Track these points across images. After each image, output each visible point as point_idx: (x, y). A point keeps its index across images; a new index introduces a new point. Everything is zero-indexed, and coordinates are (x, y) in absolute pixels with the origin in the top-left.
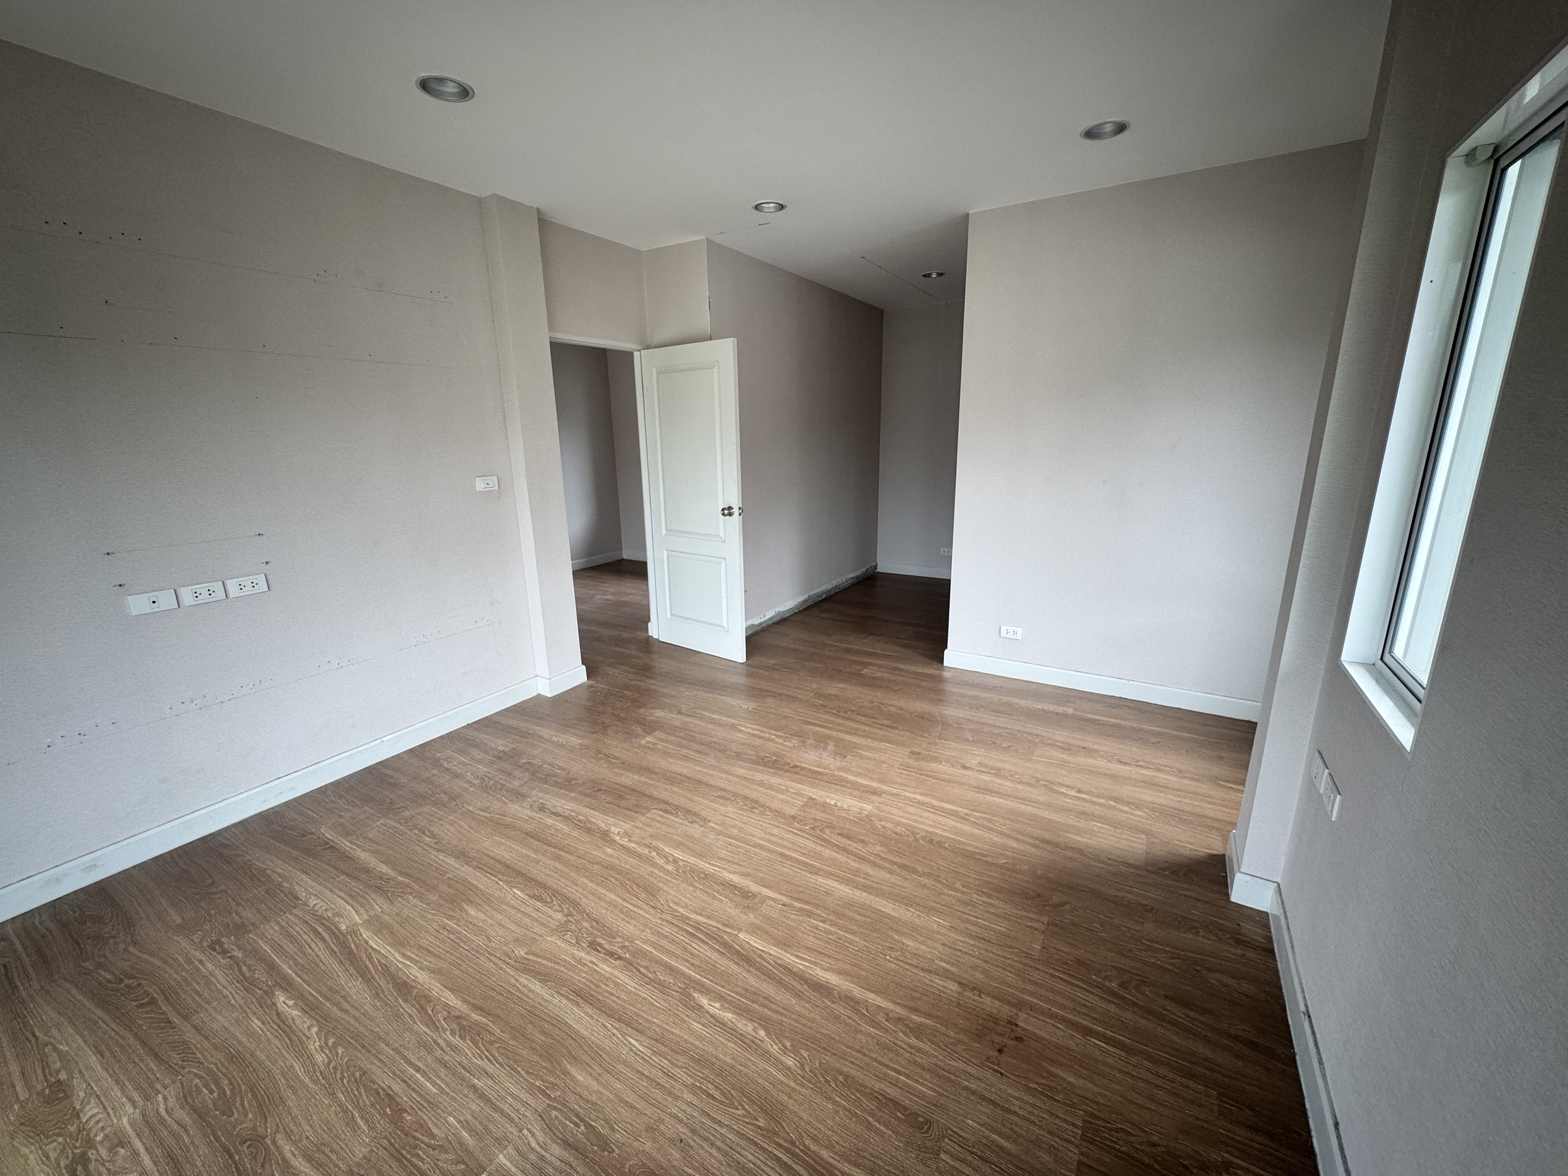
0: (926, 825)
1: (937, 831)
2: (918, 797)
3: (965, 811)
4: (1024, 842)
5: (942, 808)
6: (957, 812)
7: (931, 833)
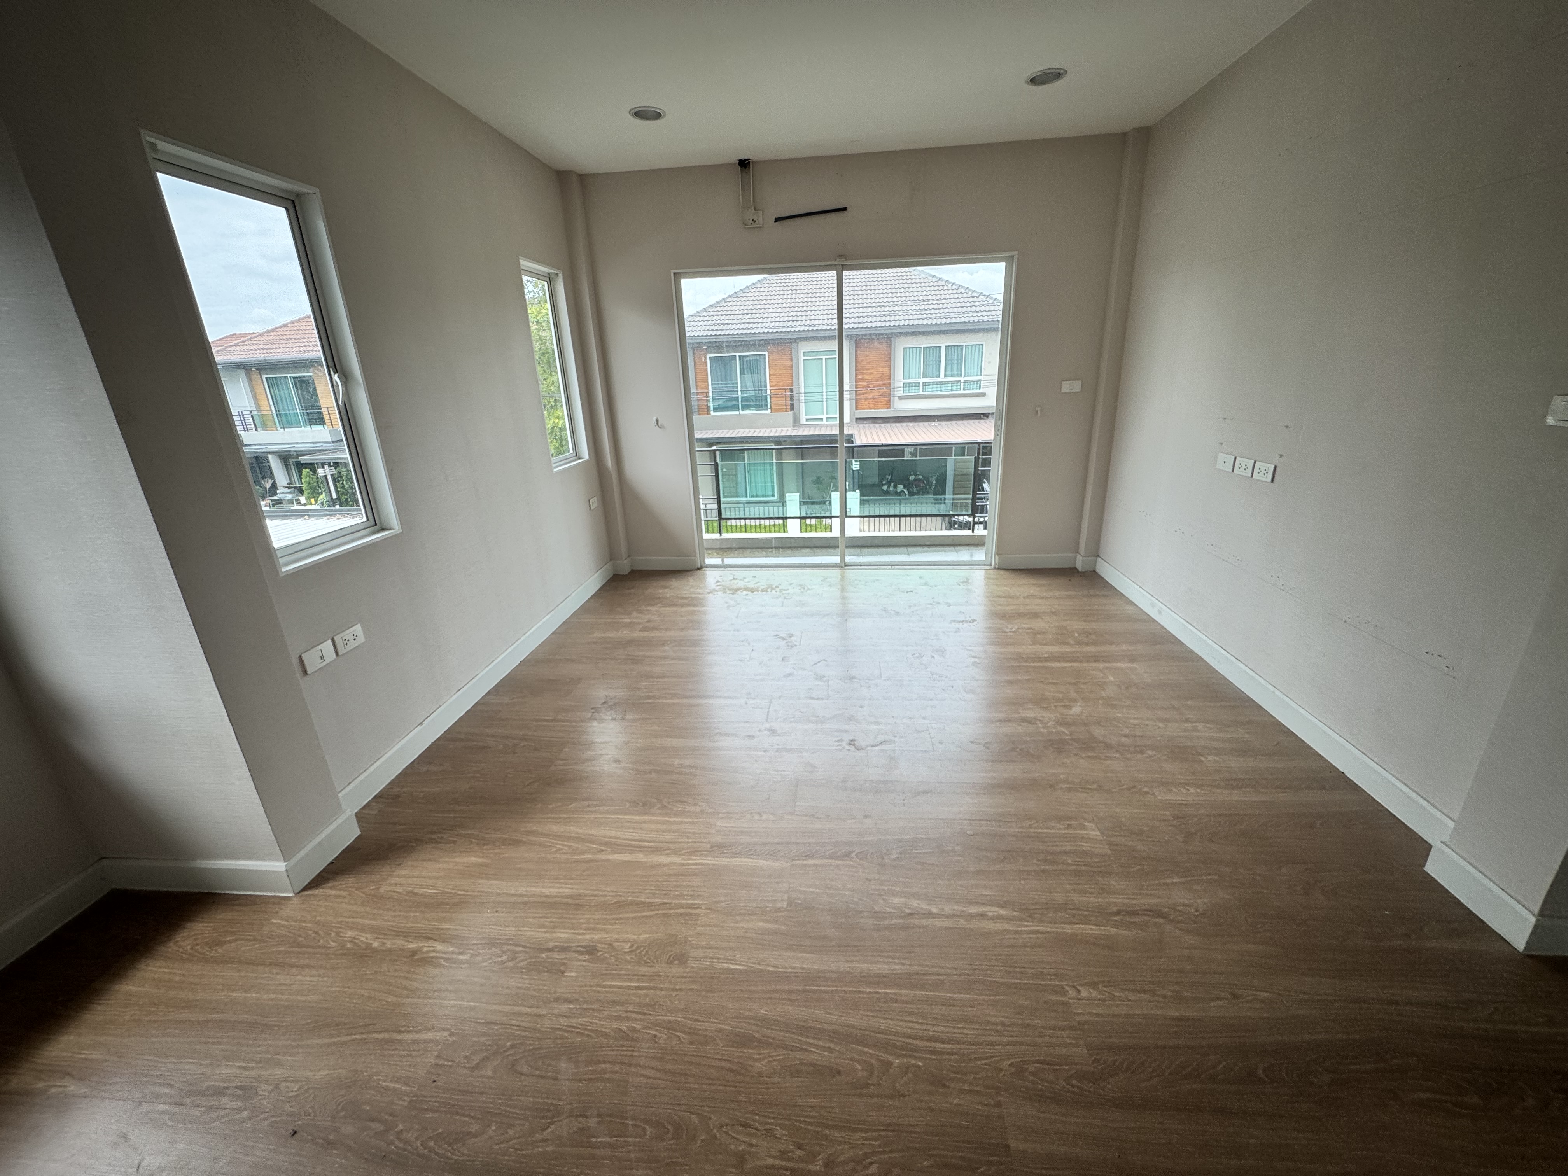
0: (650, 822)
1: (637, 818)
2: (664, 859)
3: (602, 857)
4: (542, 834)
5: (632, 852)
6: (613, 852)
7: (646, 814)
